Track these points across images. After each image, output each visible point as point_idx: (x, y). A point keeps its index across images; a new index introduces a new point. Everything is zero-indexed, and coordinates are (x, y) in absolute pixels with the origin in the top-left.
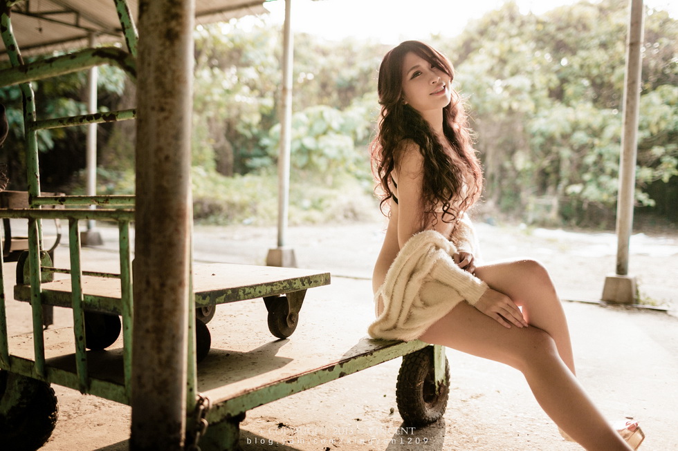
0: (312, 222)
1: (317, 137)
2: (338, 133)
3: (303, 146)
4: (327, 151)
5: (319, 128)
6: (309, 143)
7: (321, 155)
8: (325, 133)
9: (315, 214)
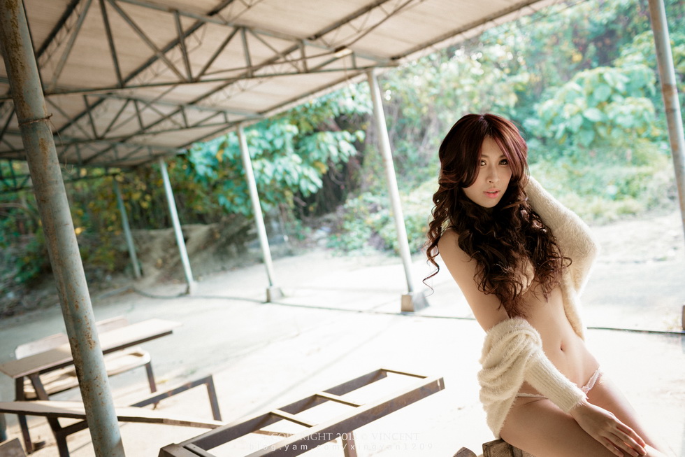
0: (628, 213)
1: (600, 106)
2: (625, 95)
3: (586, 120)
4: (620, 120)
5: (600, 95)
6: (593, 115)
7: (613, 125)
8: (609, 101)
9: (629, 202)
